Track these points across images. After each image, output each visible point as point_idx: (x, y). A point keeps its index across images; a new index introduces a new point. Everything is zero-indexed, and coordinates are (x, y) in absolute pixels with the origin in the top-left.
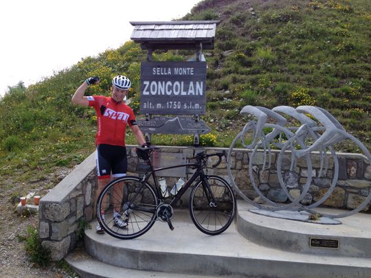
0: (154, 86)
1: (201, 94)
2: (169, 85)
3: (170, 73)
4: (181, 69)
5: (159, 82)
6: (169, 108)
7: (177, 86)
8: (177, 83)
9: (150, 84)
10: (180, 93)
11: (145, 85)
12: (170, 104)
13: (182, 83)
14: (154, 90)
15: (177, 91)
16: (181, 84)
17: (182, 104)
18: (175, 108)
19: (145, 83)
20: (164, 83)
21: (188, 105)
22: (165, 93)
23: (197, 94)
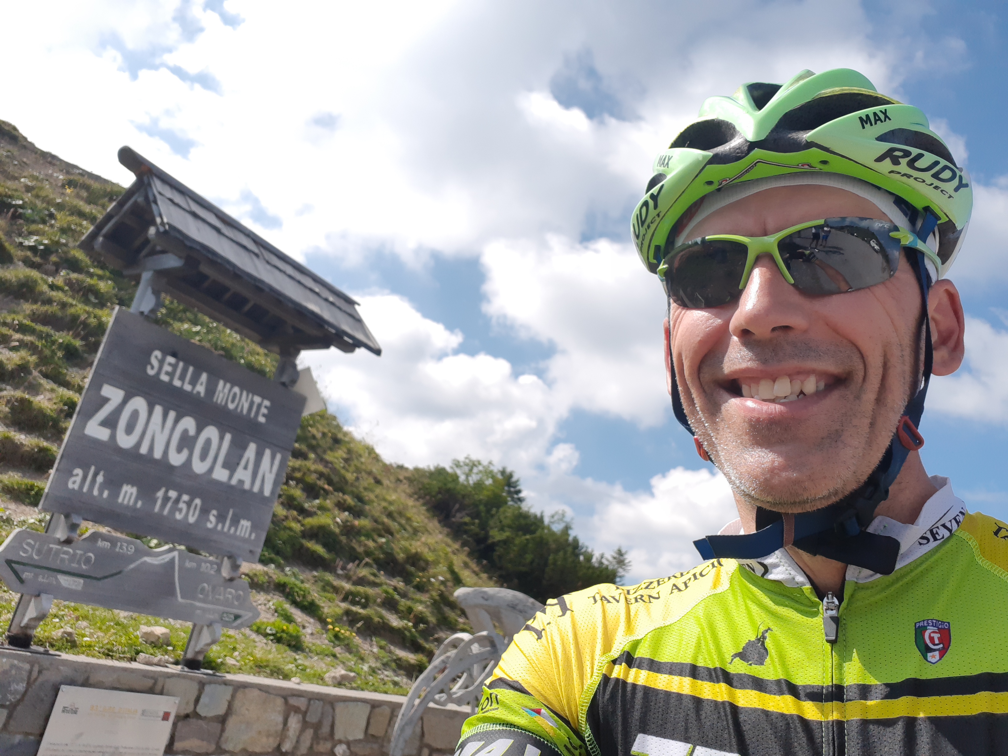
0: (135, 415)
1: (267, 492)
2: (186, 431)
3: (201, 389)
4: (236, 390)
5: (158, 410)
6: (160, 515)
7: (208, 442)
8: (211, 432)
9: (125, 402)
10: (211, 470)
11: (106, 400)
12: (166, 499)
13: (228, 437)
14: (129, 430)
15: (203, 457)
16: (222, 438)
17: (205, 511)
18: (179, 516)
19: (107, 391)
20: (172, 415)
21: (221, 518)
22: (166, 453)
23: (256, 489)
